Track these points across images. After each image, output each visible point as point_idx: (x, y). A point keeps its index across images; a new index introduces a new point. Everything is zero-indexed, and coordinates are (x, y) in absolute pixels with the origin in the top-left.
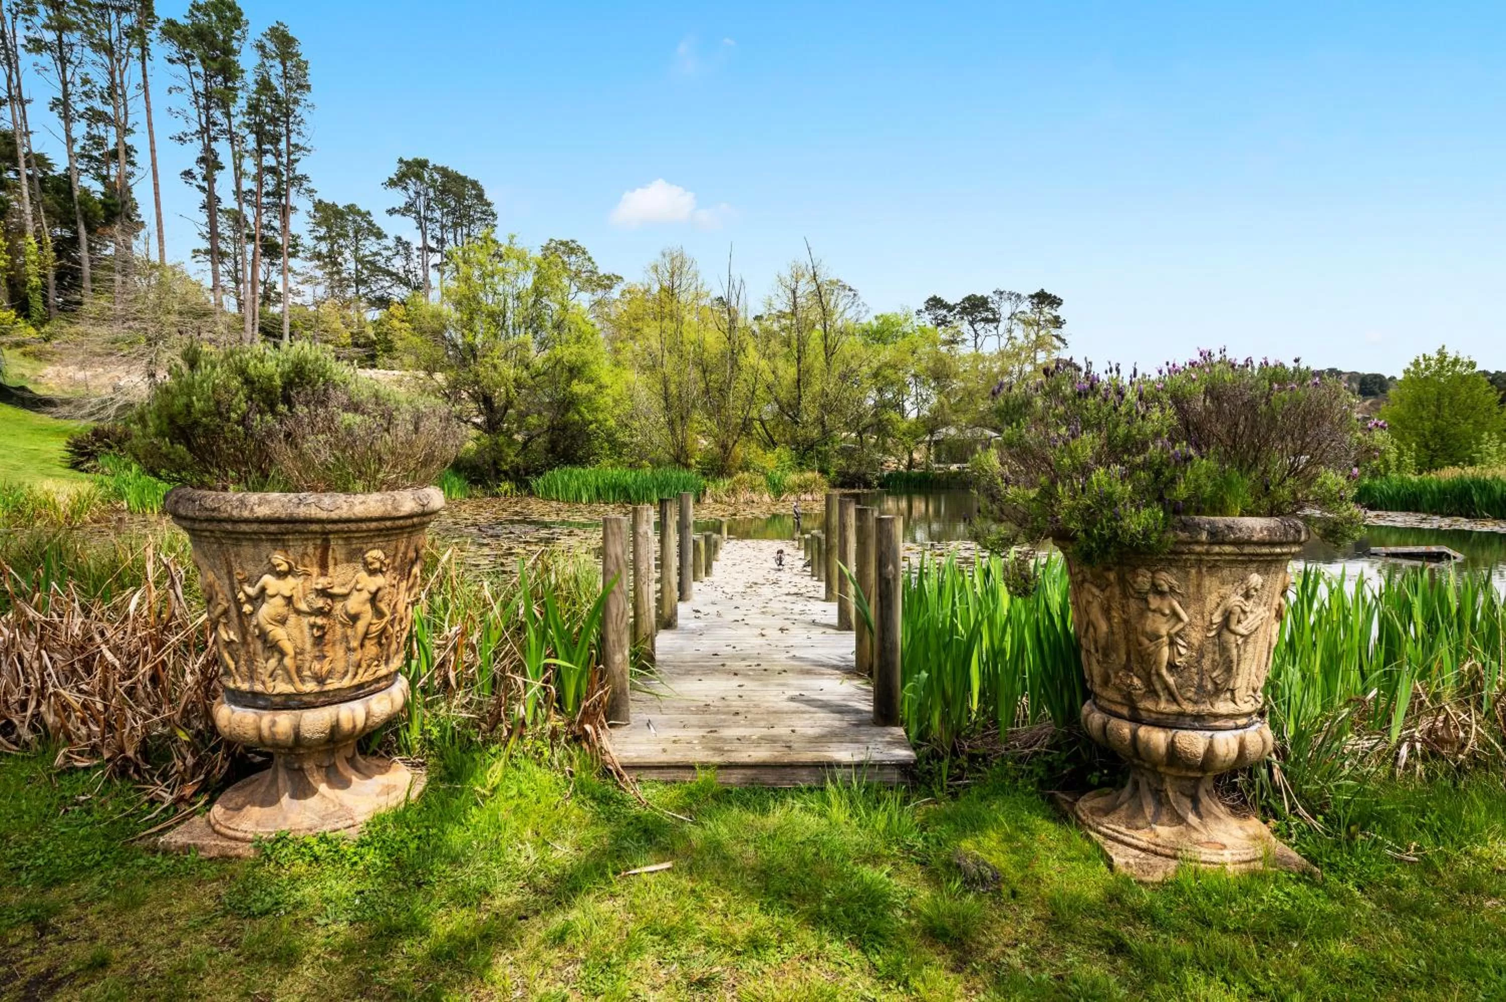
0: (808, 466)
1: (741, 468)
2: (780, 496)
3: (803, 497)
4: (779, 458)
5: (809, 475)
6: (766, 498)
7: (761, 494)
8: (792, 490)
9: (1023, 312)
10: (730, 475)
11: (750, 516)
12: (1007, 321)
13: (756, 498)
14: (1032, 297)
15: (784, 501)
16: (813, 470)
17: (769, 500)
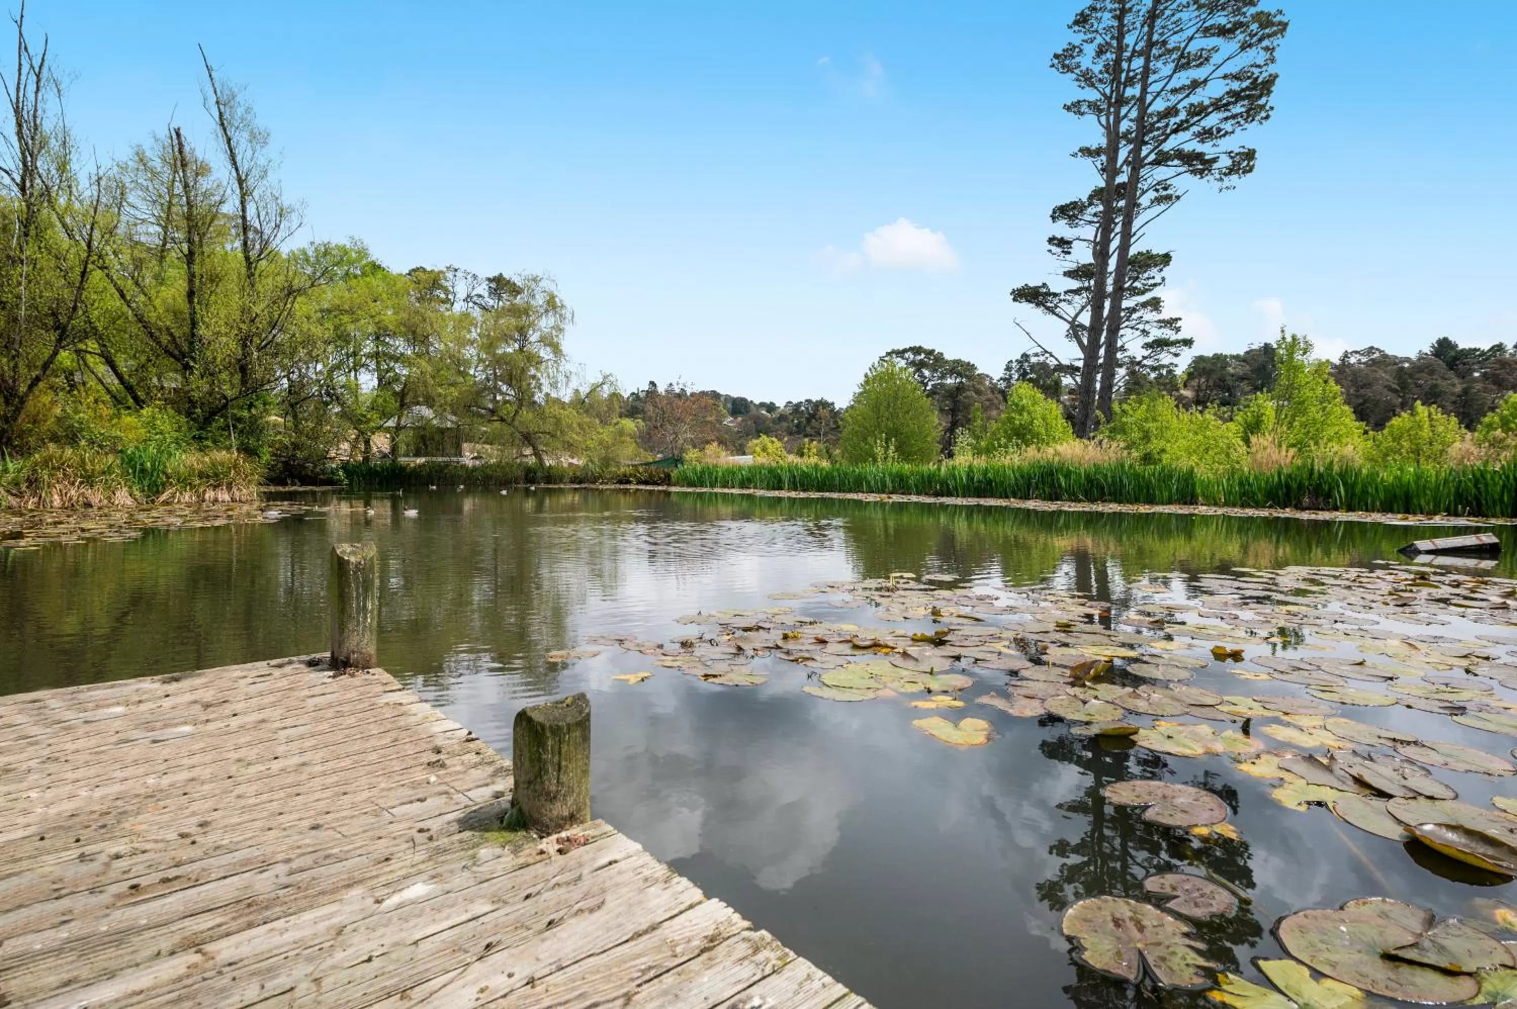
0: (215, 442)
1: (54, 438)
2: (158, 493)
3: (210, 494)
4: (151, 424)
5: (221, 456)
6: (123, 497)
7: (111, 491)
8: (185, 482)
9: (479, 296)
10: (24, 451)
11: (73, 539)
12: (462, 303)
13: (96, 497)
14: (489, 280)
15: (166, 503)
16: (228, 448)
17: (129, 502)
